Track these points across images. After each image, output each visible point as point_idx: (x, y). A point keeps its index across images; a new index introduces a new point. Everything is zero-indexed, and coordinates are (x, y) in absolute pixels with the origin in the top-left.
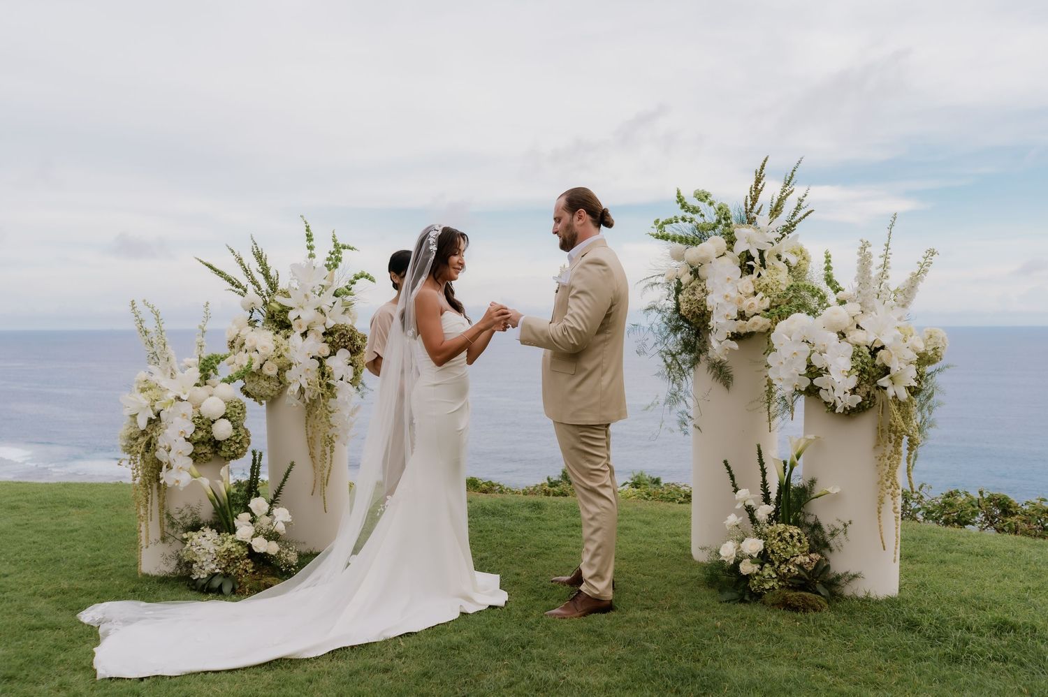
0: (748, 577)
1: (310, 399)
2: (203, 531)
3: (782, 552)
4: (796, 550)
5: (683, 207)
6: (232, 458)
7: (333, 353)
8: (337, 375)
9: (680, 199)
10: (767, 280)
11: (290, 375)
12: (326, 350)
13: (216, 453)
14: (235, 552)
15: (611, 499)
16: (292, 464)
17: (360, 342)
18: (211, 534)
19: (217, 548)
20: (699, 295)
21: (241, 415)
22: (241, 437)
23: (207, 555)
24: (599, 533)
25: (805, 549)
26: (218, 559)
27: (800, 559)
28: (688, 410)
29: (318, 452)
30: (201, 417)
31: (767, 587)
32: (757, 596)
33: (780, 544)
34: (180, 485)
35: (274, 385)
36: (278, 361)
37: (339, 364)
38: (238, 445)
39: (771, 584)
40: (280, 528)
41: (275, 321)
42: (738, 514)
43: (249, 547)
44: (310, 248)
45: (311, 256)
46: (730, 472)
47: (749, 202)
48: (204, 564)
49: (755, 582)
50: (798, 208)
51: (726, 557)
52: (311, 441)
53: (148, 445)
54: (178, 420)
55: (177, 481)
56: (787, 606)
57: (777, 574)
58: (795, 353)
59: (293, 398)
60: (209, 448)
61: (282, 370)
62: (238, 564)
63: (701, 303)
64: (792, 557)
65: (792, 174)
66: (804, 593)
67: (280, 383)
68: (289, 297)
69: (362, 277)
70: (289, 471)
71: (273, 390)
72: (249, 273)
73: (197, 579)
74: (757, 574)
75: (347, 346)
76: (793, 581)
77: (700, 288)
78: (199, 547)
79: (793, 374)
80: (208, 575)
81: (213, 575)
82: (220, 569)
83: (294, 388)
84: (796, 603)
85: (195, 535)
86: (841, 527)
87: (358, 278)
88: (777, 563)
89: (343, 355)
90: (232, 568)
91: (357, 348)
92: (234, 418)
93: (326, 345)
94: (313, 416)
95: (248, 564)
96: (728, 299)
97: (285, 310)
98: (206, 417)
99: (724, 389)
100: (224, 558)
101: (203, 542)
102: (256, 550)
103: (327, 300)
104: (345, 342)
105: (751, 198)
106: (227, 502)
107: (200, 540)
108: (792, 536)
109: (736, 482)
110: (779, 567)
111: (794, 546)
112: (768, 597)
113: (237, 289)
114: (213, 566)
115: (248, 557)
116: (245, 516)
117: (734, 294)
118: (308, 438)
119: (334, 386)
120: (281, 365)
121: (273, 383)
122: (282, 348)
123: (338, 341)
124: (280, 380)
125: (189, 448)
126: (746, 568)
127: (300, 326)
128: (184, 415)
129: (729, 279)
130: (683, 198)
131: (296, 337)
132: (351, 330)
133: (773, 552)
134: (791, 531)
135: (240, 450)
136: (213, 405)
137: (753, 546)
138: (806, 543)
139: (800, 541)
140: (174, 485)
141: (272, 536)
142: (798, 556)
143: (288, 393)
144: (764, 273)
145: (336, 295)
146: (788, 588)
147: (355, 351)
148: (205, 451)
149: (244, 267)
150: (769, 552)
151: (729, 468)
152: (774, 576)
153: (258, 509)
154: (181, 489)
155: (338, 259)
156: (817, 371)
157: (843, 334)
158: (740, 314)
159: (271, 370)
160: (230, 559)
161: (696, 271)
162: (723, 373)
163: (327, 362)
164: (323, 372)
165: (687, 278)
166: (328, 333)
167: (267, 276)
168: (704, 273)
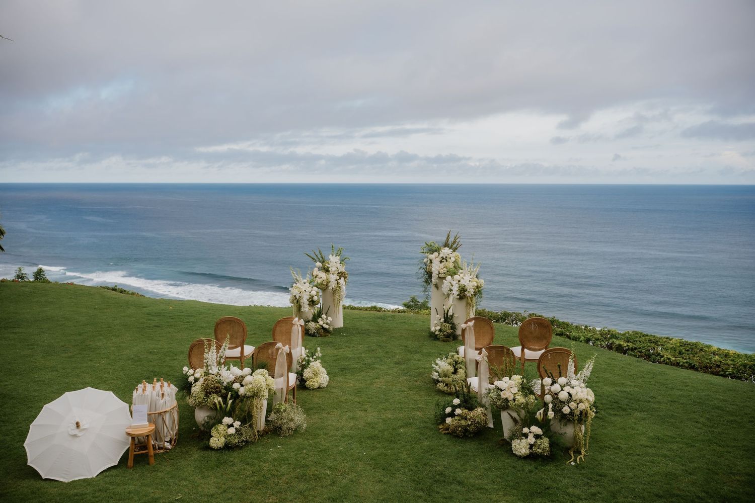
1: (335, 290)
3: (444, 329)
4: (447, 329)
6: (316, 305)
7: (340, 279)
8: (341, 285)
11: (329, 284)
12: (338, 278)
13: (313, 304)
14: (319, 327)
16: (330, 306)
17: (347, 275)
18: (313, 323)
19: (315, 326)
21: (319, 295)
22: (319, 300)
23: (313, 328)
25: (450, 329)
26: (315, 329)
27: (447, 331)
29: (336, 303)
30: (310, 296)
31: (441, 337)
32: (438, 339)
35: (325, 286)
36: (327, 281)
37: (342, 281)
40: (329, 322)
41: (325, 270)
42: (437, 320)
43: (322, 326)
44: (333, 250)
45: (333, 252)
46: (437, 311)
48: (312, 330)
49: (438, 336)
52: (334, 300)
53: (297, 302)
54: (305, 296)
55: (305, 310)
56: (443, 342)
57: (443, 335)
58: (447, 285)
59: (331, 290)
61: (327, 283)
63: (431, 269)
66: (448, 339)
68: (329, 264)
70: (329, 308)
71: (325, 288)
72: (317, 256)
73: (310, 334)
74: (439, 334)
76: (446, 336)
77: (431, 266)
78: (311, 326)
79: (447, 290)
81: (314, 333)
82: (316, 331)
83: (330, 288)
84: (445, 341)
85: (310, 323)
87: (346, 258)
88: (443, 332)
89: (342, 279)
91: (346, 277)
92: (317, 296)
93: (338, 276)
94: (335, 294)
95: (322, 331)
97: (328, 268)
98: (312, 296)
99: (437, 290)
103: (338, 265)
104: (343, 276)
105: (447, 241)
106: (316, 316)
108: (447, 326)
109: (438, 313)
112: (440, 340)
113: (313, 260)
114: (314, 331)
115: (322, 329)
116: (320, 319)
117: (439, 268)
119: (340, 287)
122: (328, 278)
123: (341, 275)
124: (327, 286)
125: (308, 302)
126: (437, 333)
127: (332, 272)
128: (307, 295)
130: (427, 243)
131: (331, 275)
132: (345, 272)
133: (442, 330)
135: (319, 303)
136: (314, 293)
137: (438, 328)
141: (327, 324)
144: (446, 263)
145: (340, 263)
146: (445, 338)
148: (311, 303)
149: (316, 254)
151: (436, 309)
153: (324, 317)
154: (306, 312)
155: (340, 253)
156: (451, 290)
157: (459, 281)
158: (439, 273)
159: (325, 283)
160: (318, 329)
161: (431, 260)
162: (437, 286)
163: (339, 281)
164: (338, 283)
165: (429, 262)
166: (339, 273)
167: (322, 258)
168: (432, 261)
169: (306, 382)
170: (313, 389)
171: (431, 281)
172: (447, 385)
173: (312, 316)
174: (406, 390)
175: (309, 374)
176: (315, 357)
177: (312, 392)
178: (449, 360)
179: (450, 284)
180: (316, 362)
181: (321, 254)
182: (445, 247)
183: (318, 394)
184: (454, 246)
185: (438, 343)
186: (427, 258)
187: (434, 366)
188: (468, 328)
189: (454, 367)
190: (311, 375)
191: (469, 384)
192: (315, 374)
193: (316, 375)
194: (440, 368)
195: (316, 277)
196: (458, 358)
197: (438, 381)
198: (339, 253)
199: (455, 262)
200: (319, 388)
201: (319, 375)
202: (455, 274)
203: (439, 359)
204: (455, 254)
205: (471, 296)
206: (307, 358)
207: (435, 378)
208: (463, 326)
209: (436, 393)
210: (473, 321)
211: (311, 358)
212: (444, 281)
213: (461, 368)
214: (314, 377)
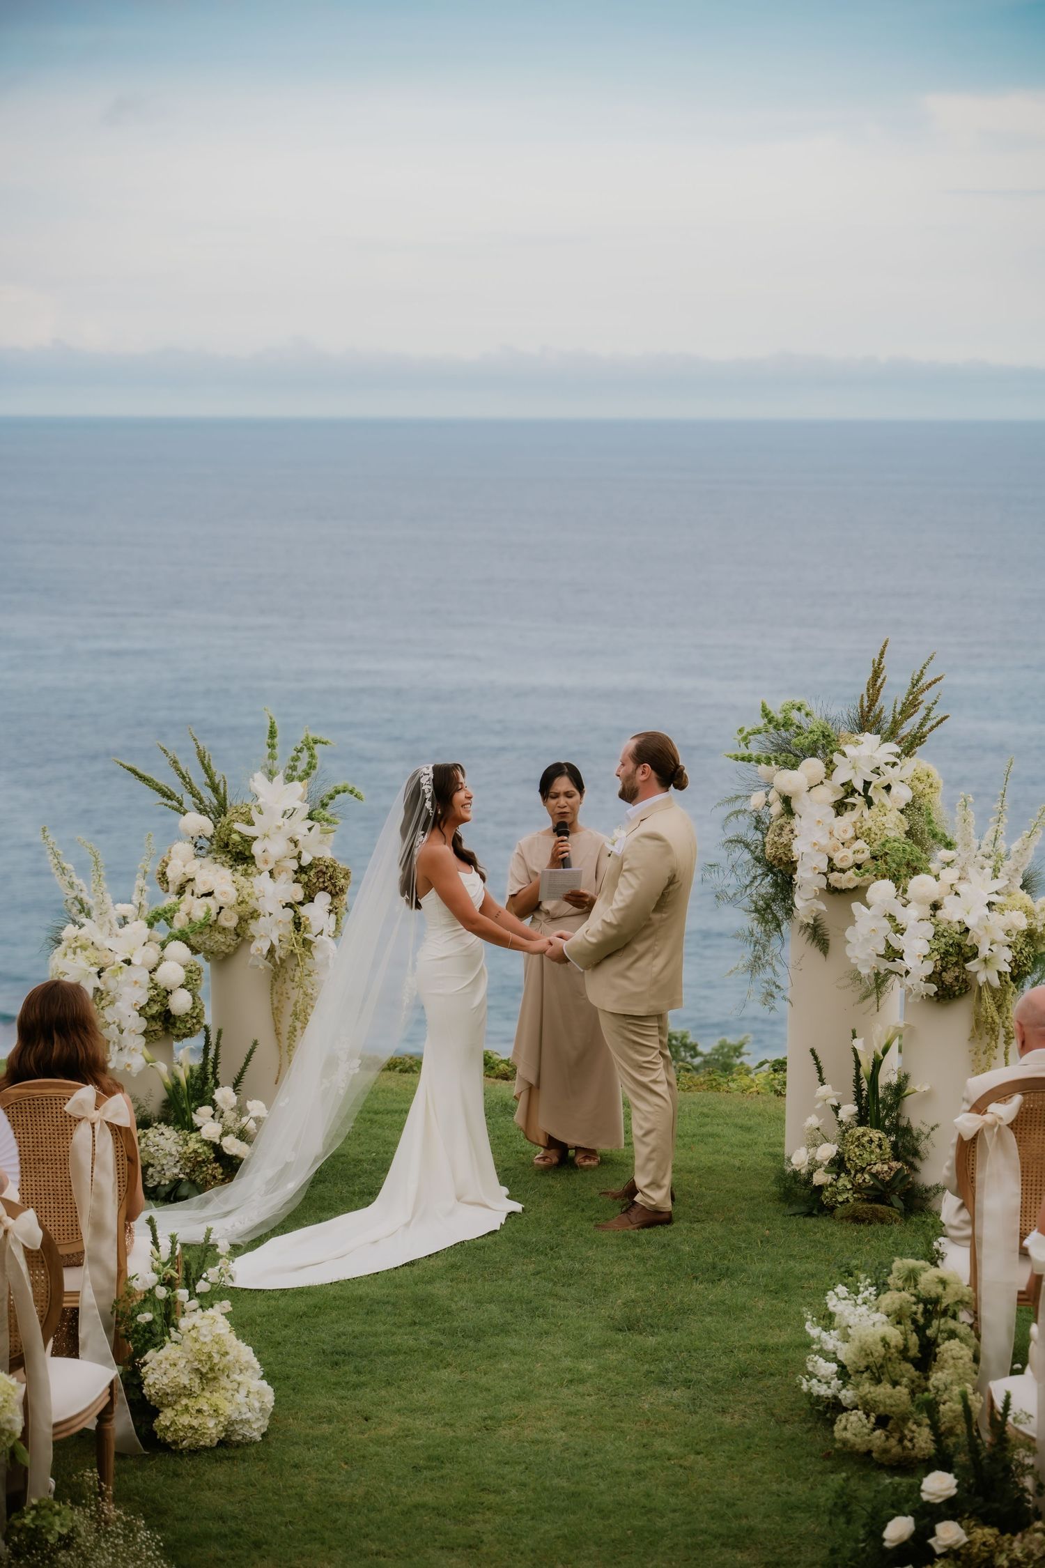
0: (820, 1189)
1: (280, 958)
2: (156, 1128)
3: (858, 1159)
4: (873, 1157)
5: (770, 722)
6: (185, 1036)
7: (310, 898)
8: (315, 930)
9: (766, 714)
10: (869, 824)
11: (254, 927)
12: (298, 893)
13: (166, 1029)
14: (201, 1153)
15: (663, 1094)
16: (255, 1043)
17: (343, 880)
18: (169, 1132)
19: (180, 1149)
20: (784, 840)
21: (198, 982)
22: (197, 1010)
23: (168, 1157)
24: (653, 1135)
25: (887, 1157)
26: (182, 1163)
27: (875, 1169)
28: (775, 979)
29: (285, 1029)
30: (155, 987)
31: (840, 1199)
32: (827, 1210)
33: (856, 1150)
34: (133, 1071)
35: (231, 939)
36: (239, 909)
37: (317, 912)
38: (195, 1021)
39: (845, 1196)
40: (252, 1125)
41: (229, 852)
42: (819, 1114)
43: (217, 1148)
44: (272, 746)
45: (272, 757)
46: (818, 1063)
47: (866, 704)
48: (165, 1168)
49: (827, 1194)
50: (926, 719)
51: (798, 1165)
52: (276, 1012)
54: (125, 988)
55: (129, 1065)
56: (857, 1219)
57: (853, 1185)
58: (873, 930)
59: (260, 958)
60: (160, 1024)
61: (243, 920)
62: (205, 1169)
63: (788, 847)
64: (870, 1165)
65: (922, 672)
66: (877, 1206)
67: (238, 935)
68: (250, 823)
69: (344, 791)
70: (251, 1052)
71: (229, 946)
72: (188, 780)
73: (155, 1187)
74: (831, 1185)
75: (327, 887)
76: (867, 1192)
77: (788, 828)
78: (156, 1148)
79: (870, 955)
80: (170, 1181)
81: (177, 1182)
82: (184, 1174)
83: (261, 946)
84: (864, 1215)
85: (150, 1134)
86: (926, 1130)
87: (338, 792)
88: (853, 1172)
89: (323, 899)
90: (197, 1173)
91: (340, 889)
92: (190, 986)
93: (298, 886)
94: (280, 980)
95: (216, 1168)
96: (817, 848)
97: (248, 841)
98: (162, 987)
99: (821, 955)
100: (190, 1161)
101: (159, 1139)
102: (228, 1152)
103: (299, 827)
104: (324, 882)
105: (869, 697)
106: (186, 1093)
107: (157, 1139)
108: (871, 1141)
109: (824, 1076)
110: (855, 1176)
111: (872, 1152)
112: (840, 1211)
113: (169, 802)
114: (176, 1171)
115: (216, 1160)
116: (206, 1110)
117: (824, 841)
118: (273, 1009)
119: (311, 942)
120: (242, 914)
121: (230, 937)
122: (245, 892)
123: (314, 881)
124: (241, 934)
125: (142, 1024)
126: (820, 1178)
127: (266, 862)
128: (136, 982)
129: (819, 821)
130: (770, 712)
131: (264, 879)
132: (332, 866)
133: (849, 1159)
134: (871, 1135)
135: (197, 1027)
137: (827, 1151)
138: (888, 1150)
139: (880, 1146)
140: (125, 1069)
141: (243, 1136)
142: (875, 1164)
143: (253, 950)
144: (867, 813)
145: (310, 817)
146: (864, 1200)
147: (336, 893)
148: (157, 1027)
149: (181, 773)
150: (846, 1159)
151: (816, 1058)
152: (849, 1186)
153: (225, 1102)
154: (135, 1075)
155: (311, 766)
156: (893, 954)
157: (936, 907)
158: (832, 868)
159: (229, 920)
160: (196, 1163)
161: (786, 800)
162: (818, 935)
163: (303, 911)
164: (297, 924)
165: (777, 808)
166: (302, 870)
167: (215, 789)
168: (795, 805)
169: (156, 1412)
170: (195, 1452)
171: (789, 911)
172: (882, 1422)
173: (160, 1095)
174: (671, 1450)
175: (173, 1372)
176: (202, 1287)
177: (186, 1465)
178: (891, 1299)
179: (886, 923)
180: (210, 1312)
181: (207, 769)
182: (862, 729)
183: (218, 1473)
184: (907, 728)
185: (821, 1227)
186: (769, 785)
187: (814, 1331)
188: (987, 1135)
189: (920, 1330)
190: (184, 1380)
191: (999, 1405)
192: (202, 1376)
193: (208, 1375)
194: (846, 1338)
195: (181, 891)
196: (943, 1282)
197: (836, 1407)
198: (302, 766)
199: (909, 809)
200: (222, 1443)
201: (224, 1381)
202: (916, 871)
203: (841, 1290)
204: (910, 765)
205: (996, 983)
206: (161, 1293)
207: (822, 1390)
208: (968, 1123)
209: (829, 1464)
210: (1017, 1099)
211: (182, 1294)
212: (856, 907)
213: (952, 1335)
214: (197, 1389)
